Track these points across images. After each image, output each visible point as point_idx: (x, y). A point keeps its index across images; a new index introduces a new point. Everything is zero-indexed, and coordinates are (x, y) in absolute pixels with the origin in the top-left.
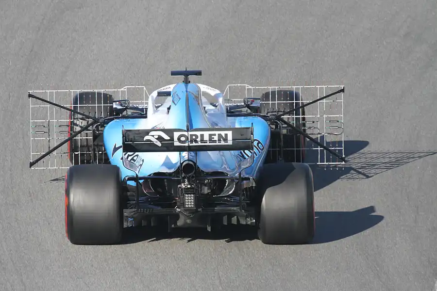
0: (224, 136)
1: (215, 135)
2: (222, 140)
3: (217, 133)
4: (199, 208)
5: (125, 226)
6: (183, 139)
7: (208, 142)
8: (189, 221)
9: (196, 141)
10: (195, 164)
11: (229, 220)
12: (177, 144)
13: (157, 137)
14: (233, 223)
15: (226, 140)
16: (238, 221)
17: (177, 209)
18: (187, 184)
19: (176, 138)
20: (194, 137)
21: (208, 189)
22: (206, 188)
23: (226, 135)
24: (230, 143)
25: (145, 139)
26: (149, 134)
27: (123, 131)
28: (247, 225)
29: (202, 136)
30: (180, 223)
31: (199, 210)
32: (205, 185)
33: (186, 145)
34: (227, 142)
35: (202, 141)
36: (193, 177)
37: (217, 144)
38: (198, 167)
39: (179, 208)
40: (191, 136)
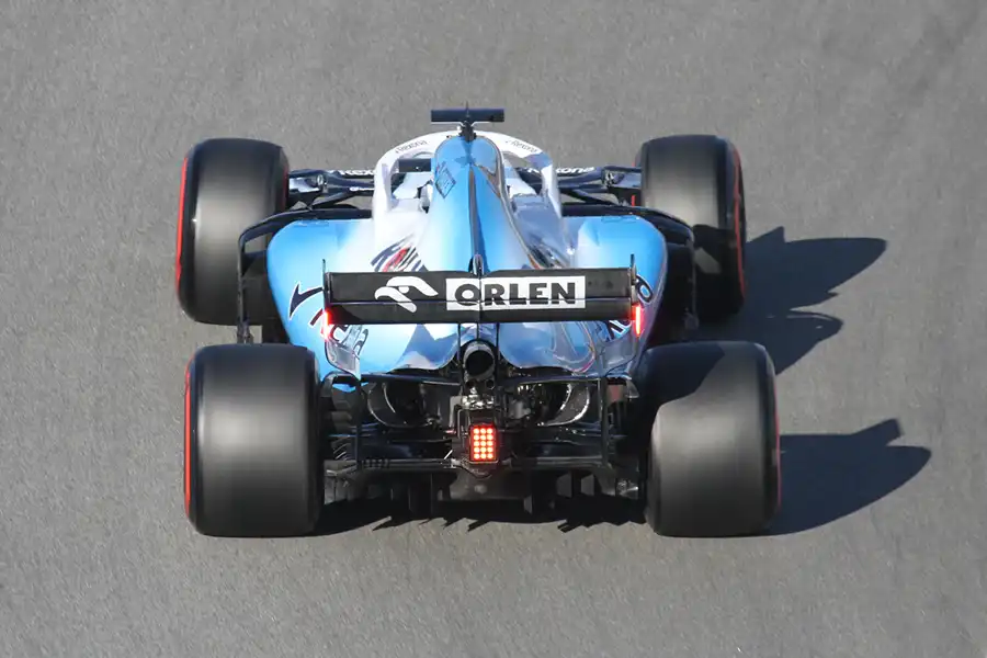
0: (566, 289)
1: (545, 285)
2: (561, 297)
3: (549, 280)
4: (505, 459)
5: (328, 500)
6: (468, 294)
7: (528, 302)
8: (480, 489)
9: (499, 301)
10: (495, 349)
11: (576, 485)
12: (453, 306)
13: (406, 290)
14: (583, 490)
15: (570, 297)
16: (597, 487)
17: (453, 460)
18: (475, 398)
19: (450, 294)
20: (494, 291)
21: (525, 407)
22: (520, 405)
23: (572, 286)
24: (580, 304)
25: (377, 296)
26: (388, 284)
27: (325, 275)
28: (618, 497)
29: (514, 288)
30: (457, 492)
31: (505, 462)
32: (518, 397)
33: (476, 308)
34: (574, 303)
35: (514, 299)
36: (490, 383)
37: (550, 306)
38: (502, 357)
39: (457, 458)
40: (488, 288)
